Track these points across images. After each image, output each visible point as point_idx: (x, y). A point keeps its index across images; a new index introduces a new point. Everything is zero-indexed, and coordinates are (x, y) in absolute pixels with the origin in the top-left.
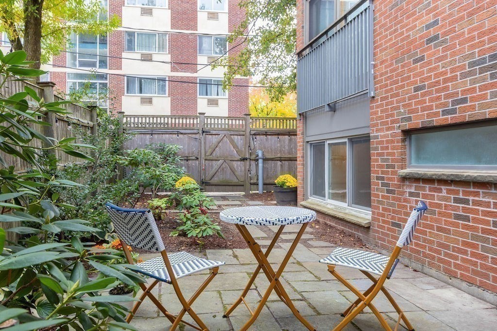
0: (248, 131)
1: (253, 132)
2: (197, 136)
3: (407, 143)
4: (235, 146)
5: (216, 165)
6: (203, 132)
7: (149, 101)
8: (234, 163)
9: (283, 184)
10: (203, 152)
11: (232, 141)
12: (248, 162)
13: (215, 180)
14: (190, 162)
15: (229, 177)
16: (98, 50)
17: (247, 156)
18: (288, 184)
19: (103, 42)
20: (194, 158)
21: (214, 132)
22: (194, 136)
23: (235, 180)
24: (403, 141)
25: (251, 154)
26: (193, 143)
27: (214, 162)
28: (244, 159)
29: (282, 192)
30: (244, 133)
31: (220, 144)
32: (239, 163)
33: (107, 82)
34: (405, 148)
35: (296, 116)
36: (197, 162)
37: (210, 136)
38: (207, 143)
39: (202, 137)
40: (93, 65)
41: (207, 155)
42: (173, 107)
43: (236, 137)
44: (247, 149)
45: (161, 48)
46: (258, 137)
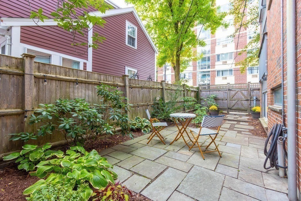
0: (249, 89)
1: (252, 89)
2: (227, 92)
3: (274, 94)
4: (244, 95)
5: (234, 102)
6: (229, 90)
7: (226, 78)
8: (243, 101)
9: (255, 110)
10: (229, 97)
11: (242, 93)
12: (249, 101)
13: (234, 108)
14: (224, 101)
15: (240, 107)
16: (207, 63)
17: (249, 99)
18: (256, 111)
19: (209, 60)
20: (225, 99)
21: (234, 90)
22: (225, 91)
23: (243, 108)
24: (272, 93)
25: (251, 98)
26: (225, 94)
27: (233, 101)
28: (247, 100)
29: (253, 114)
30: (247, 90)
31: (236, 94)
32: (245, 101)
33: (210, 73)
34: (273, 97)
35: (258, 82)
36: (227, 101)
37: (232, 91)
38: (231, 94)
39: (229, 92)
40: (205, 68)
41: (231, 98)
42: (236, 80)
43: (244, 91)
44: (249, 96)
45: (231, 58)
46: (254, 91)
